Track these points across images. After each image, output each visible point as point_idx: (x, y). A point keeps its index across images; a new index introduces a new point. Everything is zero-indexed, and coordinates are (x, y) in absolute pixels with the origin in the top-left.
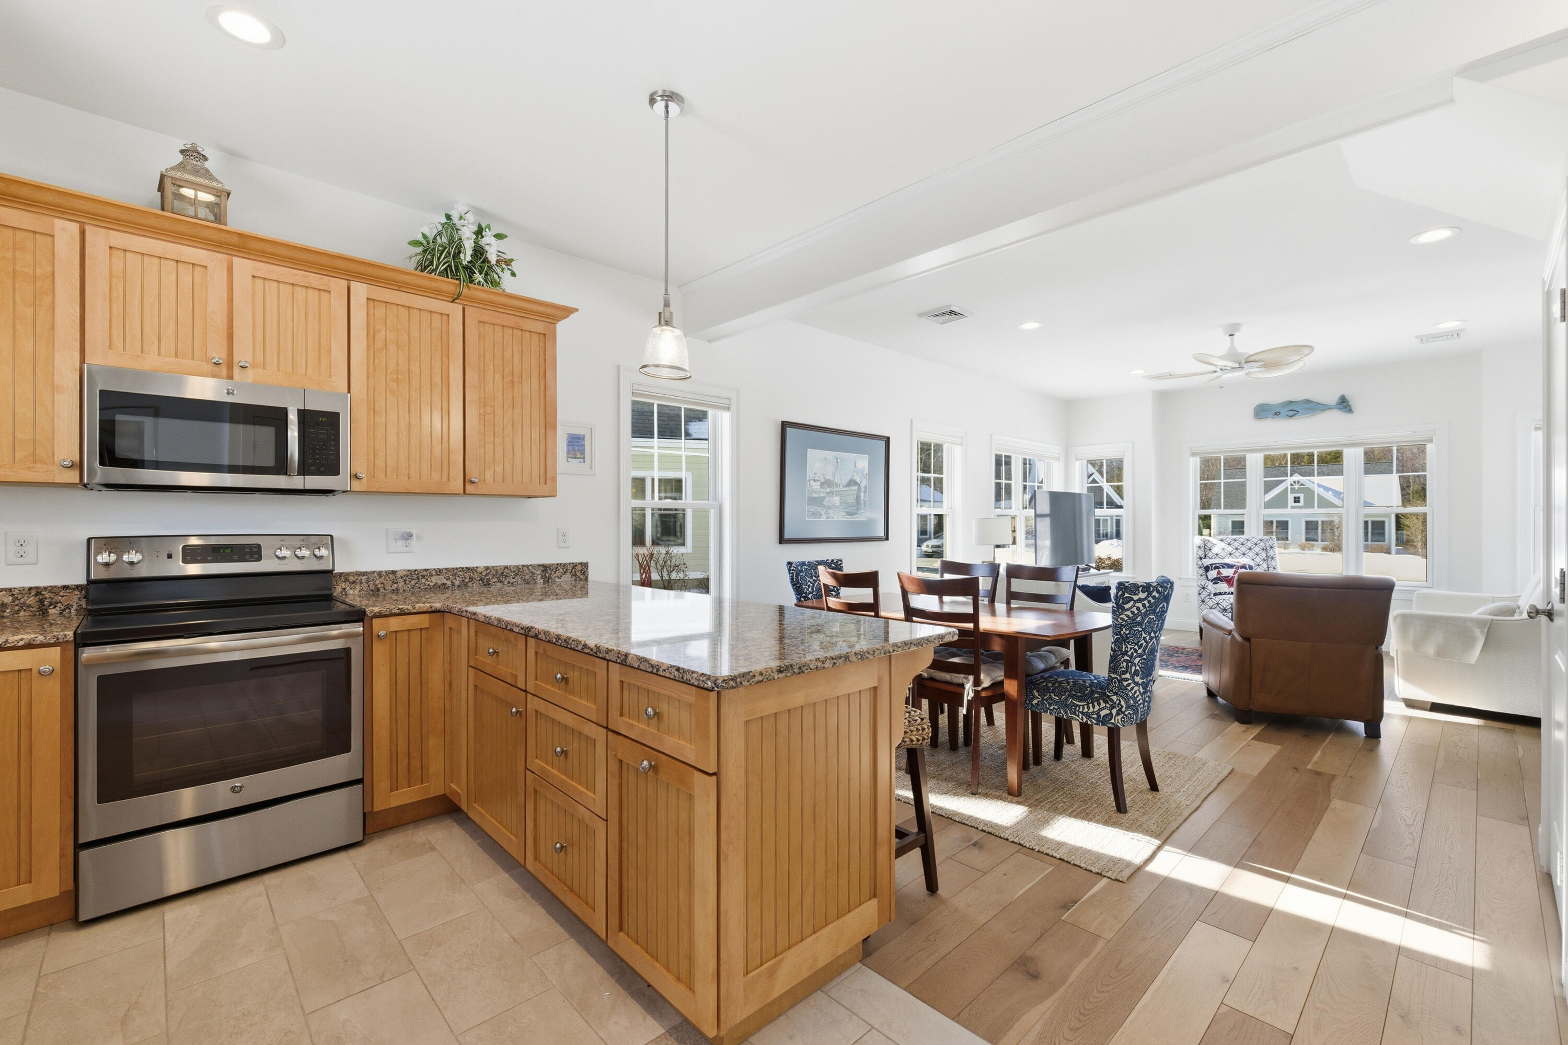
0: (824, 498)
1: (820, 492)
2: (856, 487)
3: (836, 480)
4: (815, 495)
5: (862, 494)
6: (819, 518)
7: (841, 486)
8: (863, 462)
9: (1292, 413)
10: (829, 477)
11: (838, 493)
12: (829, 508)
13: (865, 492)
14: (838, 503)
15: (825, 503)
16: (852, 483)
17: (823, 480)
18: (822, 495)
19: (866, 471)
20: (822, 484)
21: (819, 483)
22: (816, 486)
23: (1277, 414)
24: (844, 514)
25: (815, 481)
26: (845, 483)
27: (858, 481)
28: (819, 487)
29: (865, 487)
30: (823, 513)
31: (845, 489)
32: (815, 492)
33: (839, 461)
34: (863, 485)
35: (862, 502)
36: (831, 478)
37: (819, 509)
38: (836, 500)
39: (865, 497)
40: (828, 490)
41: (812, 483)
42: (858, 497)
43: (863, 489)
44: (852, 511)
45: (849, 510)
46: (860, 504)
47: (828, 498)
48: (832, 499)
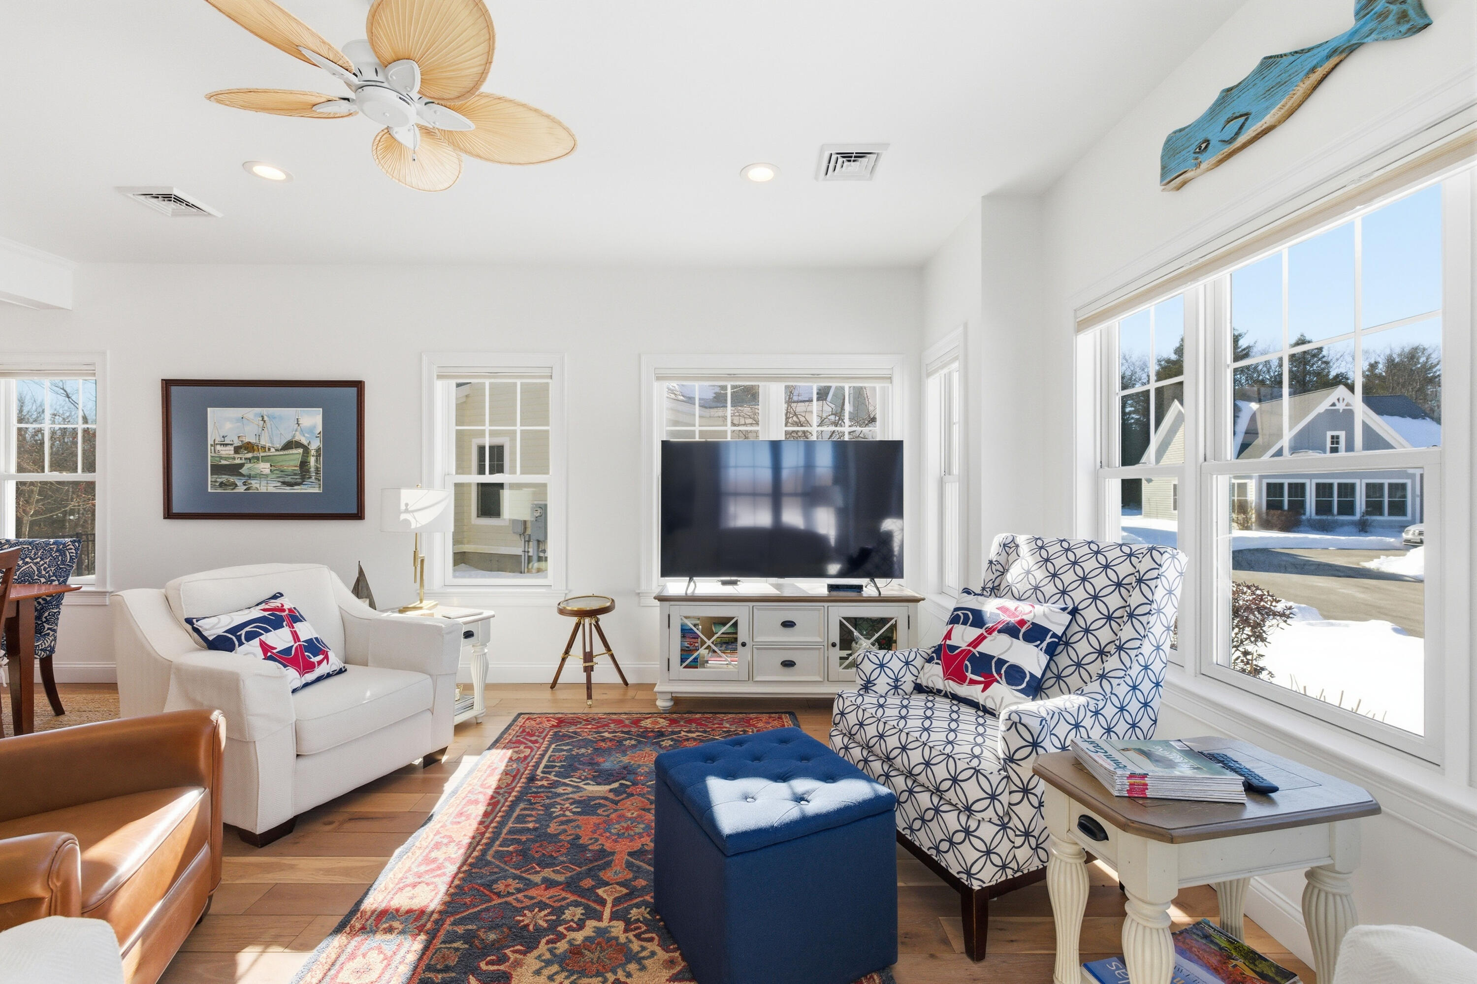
0: (242, 465)
1: (234, 458)
2: (301, 451)
3: (263, 443)
4: (224, 462)
5: (312, 460)
6: (233, 489)
7: (273, 450)
8: (311, 418)
9: (1236, 124)
10: (250, 438)
11: (265, 459)
12: (250, 477)
13: (318, 456)
14: (267, 471)
15: (244, 471)
16: (290, 445)
17: (237, 443)
18: (238, 461)
19: (320, 428)
20: (237, 450)
21: (232, 448)
22: (229, 451)
23: (1204, 147)
24: (279, 484)
25: (227, 445)
26: (279, 446)
27: (304, 441)
28: (232, 452)
29: (318, 450)
30: (239, 483)
31: (281, 453)
32: (226, 459)
33: (266, 418)
34: (313, 447)
35: (312, 469)
36: (253, 441)
37: (232, 479)
38: (264, 467)
39: (317, 461)
40: (250, 455)
41: (218, 448)
42: (304, 464)
43: (313, 452)
44: (293, 481)
45: (288, 479)
46: (308, 471)
47: (247, 466)
48: (257, 466)
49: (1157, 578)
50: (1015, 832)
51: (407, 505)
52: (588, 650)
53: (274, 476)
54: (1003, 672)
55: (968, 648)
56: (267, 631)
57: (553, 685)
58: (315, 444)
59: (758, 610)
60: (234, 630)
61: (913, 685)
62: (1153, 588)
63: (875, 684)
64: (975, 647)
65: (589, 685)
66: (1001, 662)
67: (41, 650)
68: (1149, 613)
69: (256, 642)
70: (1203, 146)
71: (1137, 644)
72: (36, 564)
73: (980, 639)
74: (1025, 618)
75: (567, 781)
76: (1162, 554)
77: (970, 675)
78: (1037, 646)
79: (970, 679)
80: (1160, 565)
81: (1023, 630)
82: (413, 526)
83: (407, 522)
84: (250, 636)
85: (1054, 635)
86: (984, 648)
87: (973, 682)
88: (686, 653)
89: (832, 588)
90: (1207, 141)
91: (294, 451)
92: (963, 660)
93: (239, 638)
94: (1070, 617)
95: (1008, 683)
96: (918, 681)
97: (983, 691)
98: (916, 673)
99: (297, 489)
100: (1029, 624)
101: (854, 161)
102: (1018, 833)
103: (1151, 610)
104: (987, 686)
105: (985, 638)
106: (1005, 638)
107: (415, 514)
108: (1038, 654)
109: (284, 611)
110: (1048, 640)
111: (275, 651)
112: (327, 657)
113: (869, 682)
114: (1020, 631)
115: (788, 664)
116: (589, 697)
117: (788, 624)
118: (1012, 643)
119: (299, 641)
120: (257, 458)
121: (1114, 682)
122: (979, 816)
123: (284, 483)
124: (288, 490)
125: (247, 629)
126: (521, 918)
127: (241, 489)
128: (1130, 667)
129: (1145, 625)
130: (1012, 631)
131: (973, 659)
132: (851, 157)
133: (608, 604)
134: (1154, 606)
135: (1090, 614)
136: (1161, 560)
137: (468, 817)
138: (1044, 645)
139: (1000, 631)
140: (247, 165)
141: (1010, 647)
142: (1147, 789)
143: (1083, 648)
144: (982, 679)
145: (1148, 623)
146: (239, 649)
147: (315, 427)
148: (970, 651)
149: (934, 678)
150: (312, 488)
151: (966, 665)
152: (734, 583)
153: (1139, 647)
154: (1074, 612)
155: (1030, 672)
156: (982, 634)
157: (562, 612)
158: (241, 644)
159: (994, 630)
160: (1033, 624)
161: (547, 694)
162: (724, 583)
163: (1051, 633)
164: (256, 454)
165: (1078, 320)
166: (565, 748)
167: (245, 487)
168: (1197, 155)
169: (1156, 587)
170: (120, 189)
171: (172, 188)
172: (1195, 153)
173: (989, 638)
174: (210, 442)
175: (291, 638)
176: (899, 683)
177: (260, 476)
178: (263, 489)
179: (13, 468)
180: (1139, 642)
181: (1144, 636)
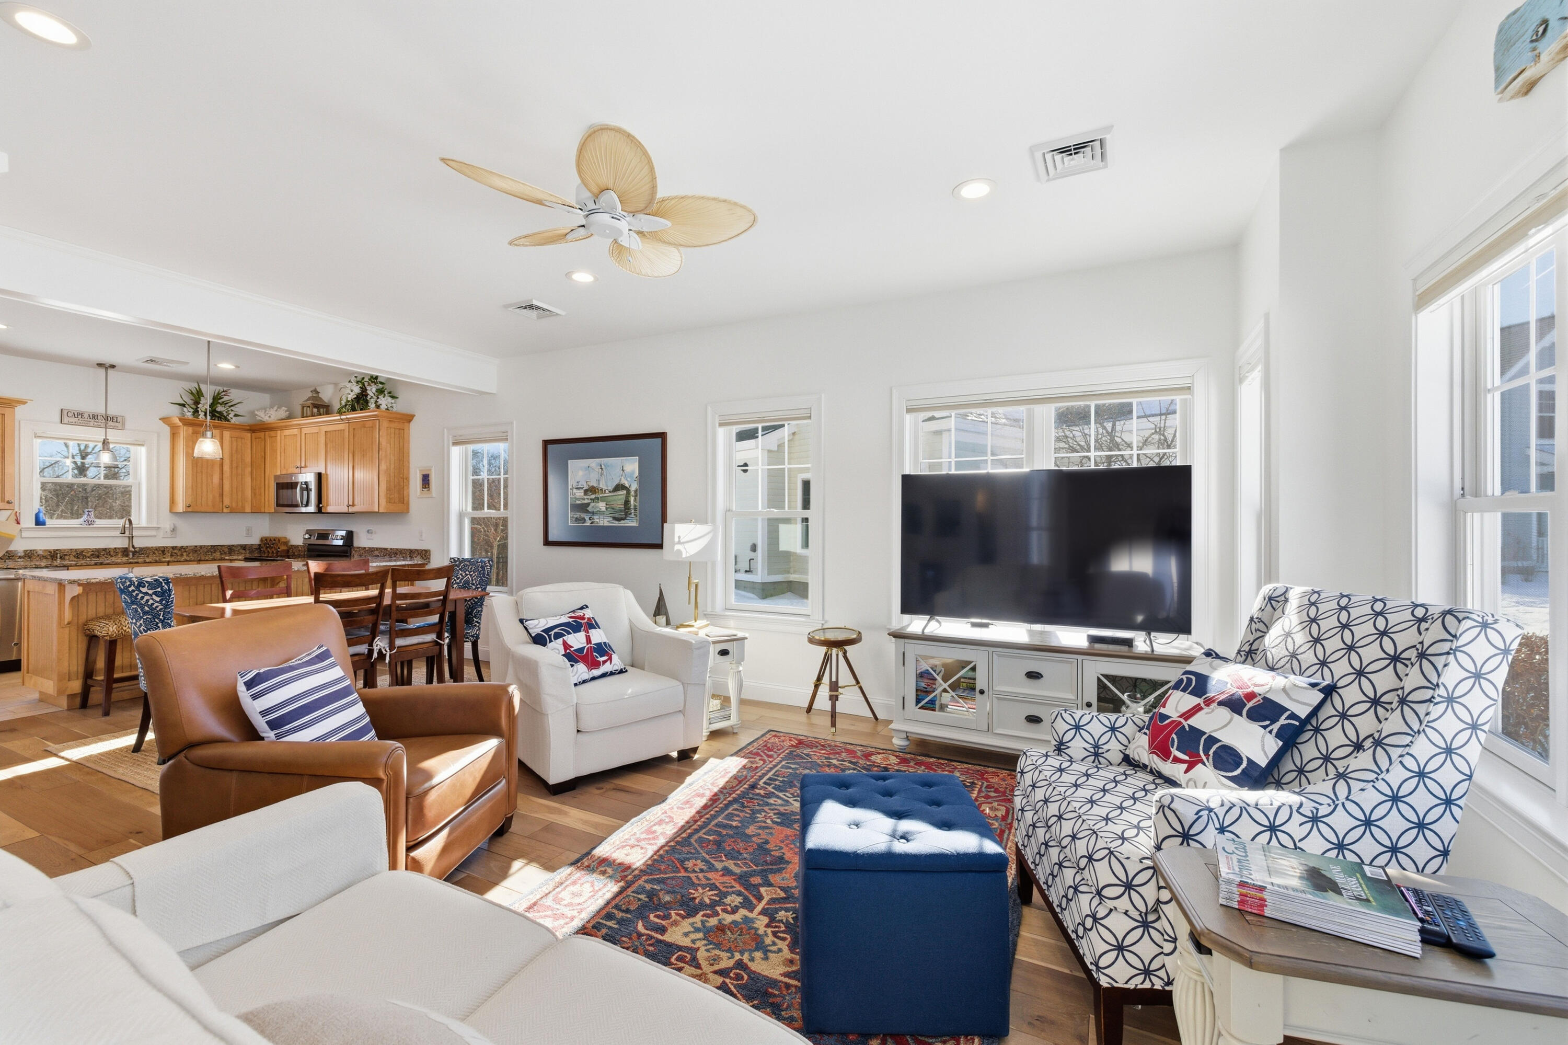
0: (588, 504)
1: (584, 499)
2: (625, 492)
3: (601, 486)
4: (578, 502)
5: (632, 499)
6: (583, 523)
7: (607, 492)
8: (632, 465)
10: (593, 483)
11: (603, 499)
12: (593, 513)
13: (635, 496)
14: (604, 509)
15: (590, 509)
16: (619, 487)
17: (586, 487)
18: (586, 501)
19: (637, 474)
20: (586, 492)
21: (582, 491)
22: (580, 493)
24: (611, 519)
25: (579, 489)
26: (611, 488)
27: (627, 485)
28: (584, 494)
29: (636, 491)
30: (587, 518)
31: (615, 494)
32: (579, 499)
33: (603, 467)
34: (633, 489)
35: (632, 507)
36: (595, 485)
37: (583, 515)
38: (602, 506)
39: (635, 500)
40: (593, 497)
41: (575, 491)
42: (627, 502)
43: (633, 493)
44: (620, 516)
45: (617, 515)
46: (629, 509)
47: (592, 505)
48: (597, 504)
49: (1448, 653)
50: (1163, 935)
51: (679, 537)
52: (834, 679)
53: (608, 513)
54: (1211, 753)
55: (1180, 719)
56: (569, 633)
57: (809, 709)
58: (634, 487)
59: (999, 656)
60: (547, 631)
61: (1122, 756)
62: (1440, 668)
63: (1069, 747)
64: (1186, 719)
65: (833, 714)
66: (1212, 740)
67: (472, 636)
68: (1430, 701)
69: (560, 641)
70: (1541, 29)
71: (1407, 740)
72: (471, 575)
73: (1197, 709)
74: (1257, 690)
75: (781, 794)
76: (1460, 621)
77: (1175, 752)
78: (1265, 727)
79: (1175, 756)
80: (1455, 636)
81: (1249, 705)
82: (684, 556)
83: (679, 552)
84: (558, 636)
85: (1293, 716)
86: (1195, 721)
87: (1177, 760)
88: (921, 693)
89: (1094, 640)
90: (1545, 22)
91: (620, 492)
92: (1170, 733)
93: (550, 636)
94: (1322, 696)
95: (1216, 767)
96: (1127, 752)
97: (1186, 772)
98: (1125, 741)
99: (623, 524)
100: (1259, 698)
101: (1075, 153)
102: (1166, 937)
103: (1433, 697)
104: (1191, 766)
105: (1201, 709)
106: (1225, 713)
107: (686, 545)
108: (1263, 737)
109: (584, 619)
110: (1283, 721)
111: (572, 649)
112: (610, 659)
113: (1061, 743)
114: (1245, 705)
115: (1034, 720)
116: (833, 724)
117: (1033, 675)
118: (1231, 720)
119: (591, 643)
120: (598, 499)
121: (1356, 785)
122: (1111, 904)
123: (615, 518)
124: (616, 524)
125: (556, 630)
126: (693, 892)
127: (588, 523)
128: (1388, 771)
129: (1422, 717)
130: (1234, 705)
131: (1182, 732)
132: (1070, 150)
133: (854, 636)
134: (1442, 691)
135: (1351, 694)
136: (1457, 629)
137: (691, 807)
138: (1276, 727)
139: (1221, 703)
140: (568, 275)
141: (1229, 723)
142: (1266, 906)
143: (1335, 738)
144: (1187, 758)
145: (1427, 714)
146: (549, 645)
147: (633, 472)
148: (1180, 723)
149: (1140, 750)
150: (631, 523)
151: (1173, 738)
152: (986, 626)
153: (1408, 745)
154: (1329, 691)
155: (1248, 758)
156: (1199, 704)
157: (811, 641)
158: (551, 641)
159: (1214, 701)
160: (1265, 699)
161: (803, 717)
162: (974, 625)
163: (1288, 713)
164: (597, 495)
165: (1418, 293)
166: (793, 766)
167: (590, 522)
168: (1534, 44)
169: (1445, 665)
170: (506, 306)
171: (532, 300)
172: (1532, 41)
173: (1206, 710)
174: (570, 487)
175: (584, 640)
176: (1100, 751)
177: (599, 513)
178: (601, 524)
179: (469, 509)
180: (1410, 738)
181: (1419, 732)
